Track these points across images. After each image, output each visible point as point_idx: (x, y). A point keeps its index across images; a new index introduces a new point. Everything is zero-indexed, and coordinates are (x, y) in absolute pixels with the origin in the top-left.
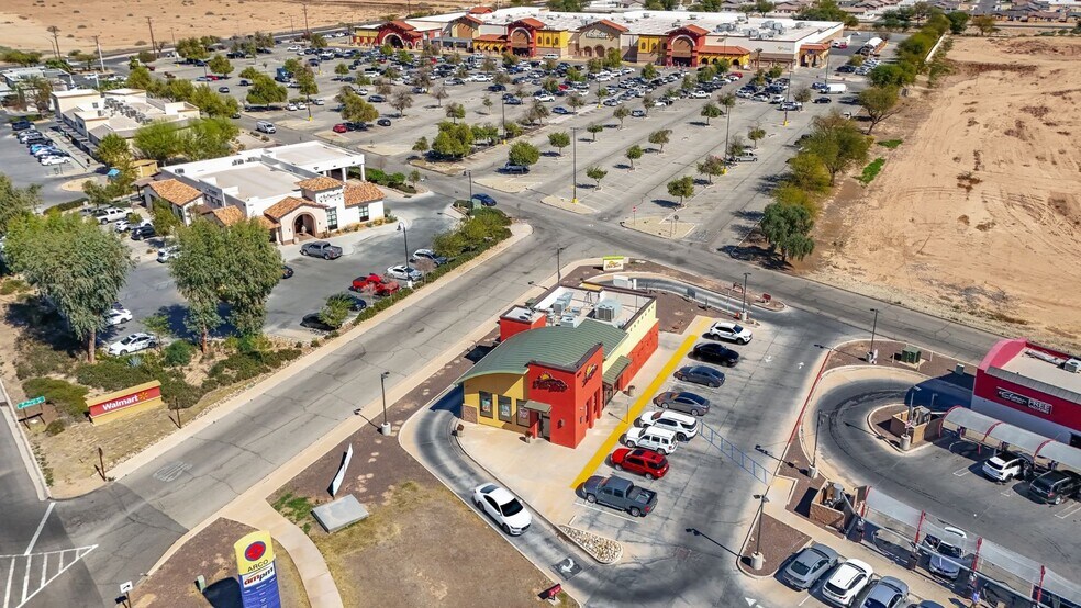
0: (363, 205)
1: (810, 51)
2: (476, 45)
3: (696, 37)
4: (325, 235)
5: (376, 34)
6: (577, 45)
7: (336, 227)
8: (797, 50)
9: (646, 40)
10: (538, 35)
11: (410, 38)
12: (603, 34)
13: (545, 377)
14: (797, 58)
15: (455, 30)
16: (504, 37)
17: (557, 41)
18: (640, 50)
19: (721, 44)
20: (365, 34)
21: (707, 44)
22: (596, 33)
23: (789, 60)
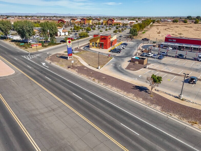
0: (65, 32)
1: (131, 23)
2: (75, 23)
3: (113, 20)
4: (59, 36)
5: (58, 22)
6: (93, 23)
7: (61, 35)
8: (129, 23)
9: (104, 21)
10: (86, 21)
11: (64, 22)
12: (97, 21)
13: (103, 37)
14: (129, 24)
15: (71, 21)
16: (80, 21)
17: (89, 22)
18: (103, 23)
19: (117, 22)
20: (57, 22)
21: (114, 22)
22: (96, 20)
23: (128, 24)
